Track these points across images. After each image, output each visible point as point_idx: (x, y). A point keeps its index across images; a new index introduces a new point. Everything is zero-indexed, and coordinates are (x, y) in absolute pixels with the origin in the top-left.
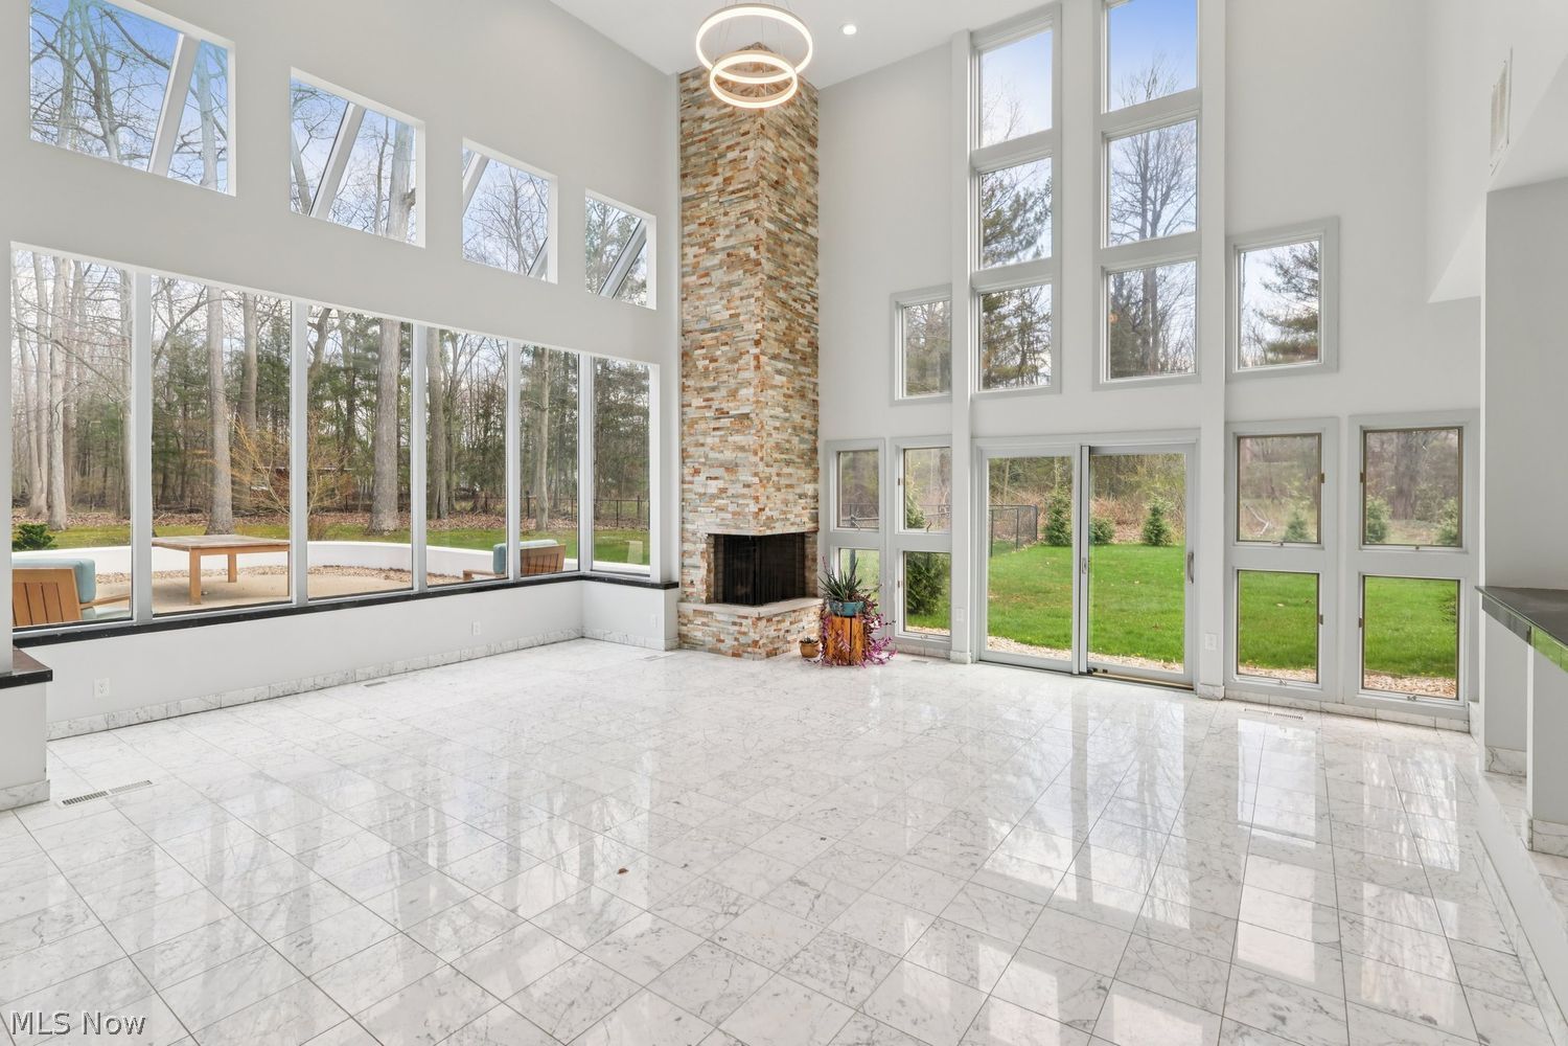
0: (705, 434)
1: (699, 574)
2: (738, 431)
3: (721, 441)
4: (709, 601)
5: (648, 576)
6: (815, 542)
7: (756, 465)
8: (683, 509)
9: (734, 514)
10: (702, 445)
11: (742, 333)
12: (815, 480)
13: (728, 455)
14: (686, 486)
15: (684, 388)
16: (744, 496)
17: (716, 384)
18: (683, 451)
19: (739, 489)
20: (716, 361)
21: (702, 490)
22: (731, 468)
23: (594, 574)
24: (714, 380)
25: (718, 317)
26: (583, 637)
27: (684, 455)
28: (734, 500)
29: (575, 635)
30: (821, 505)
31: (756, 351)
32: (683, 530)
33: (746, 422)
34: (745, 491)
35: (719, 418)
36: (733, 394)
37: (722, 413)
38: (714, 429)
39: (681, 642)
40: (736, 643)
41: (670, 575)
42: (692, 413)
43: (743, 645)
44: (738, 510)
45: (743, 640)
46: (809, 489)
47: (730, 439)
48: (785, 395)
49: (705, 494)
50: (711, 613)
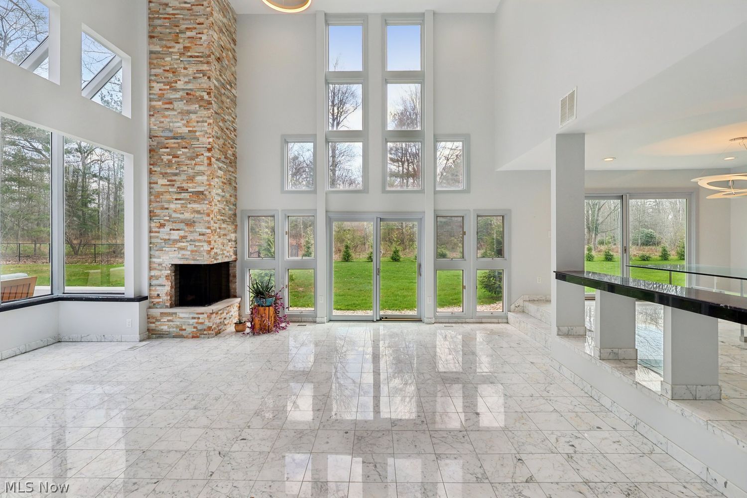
0: (169, 202)
1: (165, 289)
2: (195, 202)
3: (182, 207)
4: (171, 306)
5: (124, 294)
6: (235, 267)
7: (209, 222)
8: (150, 249)
9: (192, 251)
10: (167, 209)
11: (198, 143)
12: (235, 232)
13: (187, 216)
14: (152, 234)
15: (151, 172)
16: (200, 241)
17: (178, 171)
18: (150, 212)
19: (196, 236)
20: (178, 157)
21: (167, 237)
22: (190, 223)
23: (65, 296)
24: (176, 169)
25: (179, 131)
26: (59, 342)
27: (152, 215)
28: (192, 243)
29: (52, 341)
30: (239, 246)
31: (209, 154)
32: (150, 262)
33: (201, 196)
34: (201, 237)
35: (181, 193)
36: (191, 179)
37: (182, 190)
38: (176, 199)
39: (151, 334)
40: (195, 330)
41: (140, 291)
42: (157, 188)
43: (201, 330)
44: (195, 249)
45: (200, 327)
46: (233, 236)
47: (189, 206)
48: (222, 182)
49: (169, 239)
50: (176, 313)
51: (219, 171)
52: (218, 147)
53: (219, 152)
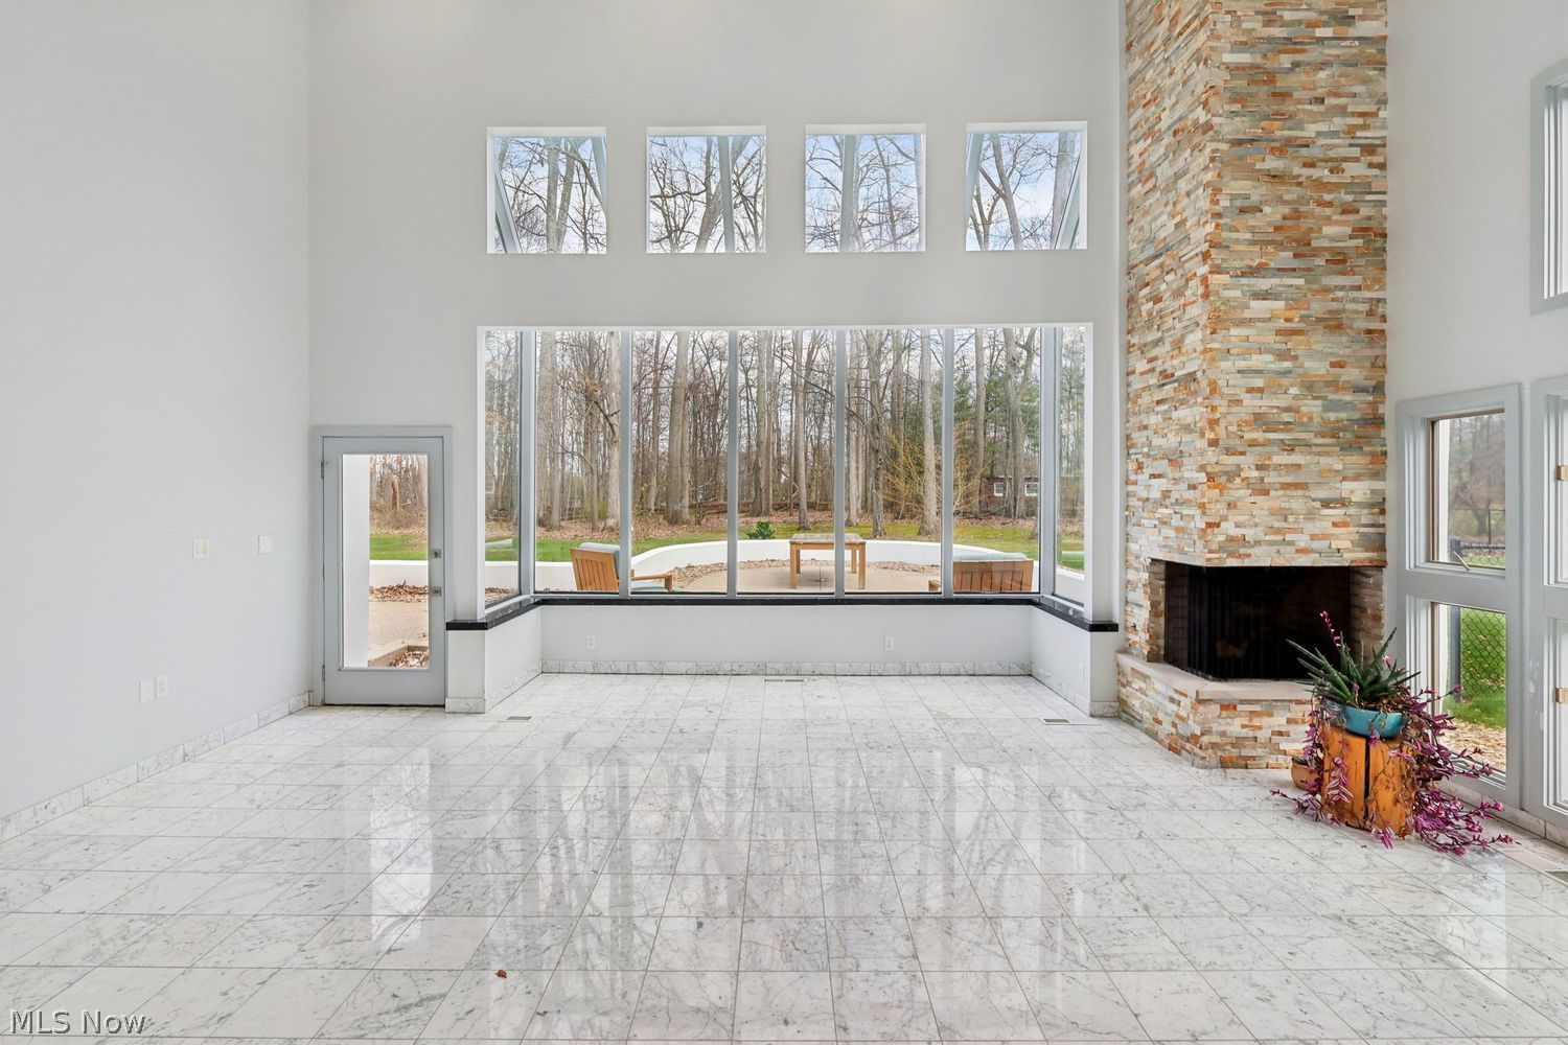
0: (1149, 411)
1: (1140, 616)
2: (1183, 402)
3: (1164, 420)
4: (1152, 658)
6: (1378, 586)
7: (1202, 453)
8: (1127, 520)
9: (1178, 530)
10: (1146, 427)
11: (1190, 247)
12: (1377, 475)
13: (1171, 441)
14: (1131, 488)
15: (1128, 348)
16: (1187, 502)
17: (1160, 334)
18: (1128, 437)
19: (1181, 492)
20: (1160, 300)
21: (1144, 495)
22: (1175, 459)
24: (1158, 330)
25: (1163, 234)
26: (1031, 675)
27: (1128, 443)
28: (1177, 508)
29: (1018, 670)
30: (1390, 520)
31: (1203, 270)
32: (1126, 550)
33: (1193, 386)
34: (1190, 494)
35: (1164, 385)
36: (1178, 345)
37: (1166, 376)
38: (1159, 402)
39: (1119, 711)
40: (1173, 730)
41: (1111, 613)
42: (1137, 383)
43: (1182, 737)
44: (1182, 524)
45: (1182, 729)
46: (1359, 490)
47: (1175, 415)
49: (1148, 499)
50: (1148, 677)
51: (1254, 304)
52: (1248, 236)
53: (1257, 249)
